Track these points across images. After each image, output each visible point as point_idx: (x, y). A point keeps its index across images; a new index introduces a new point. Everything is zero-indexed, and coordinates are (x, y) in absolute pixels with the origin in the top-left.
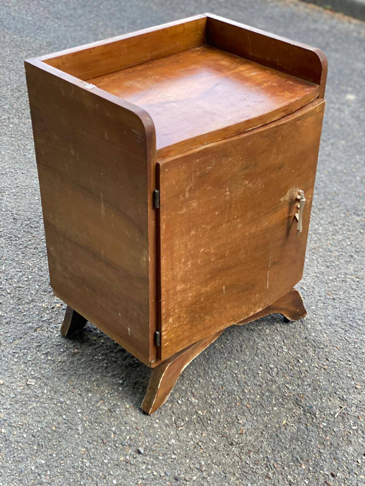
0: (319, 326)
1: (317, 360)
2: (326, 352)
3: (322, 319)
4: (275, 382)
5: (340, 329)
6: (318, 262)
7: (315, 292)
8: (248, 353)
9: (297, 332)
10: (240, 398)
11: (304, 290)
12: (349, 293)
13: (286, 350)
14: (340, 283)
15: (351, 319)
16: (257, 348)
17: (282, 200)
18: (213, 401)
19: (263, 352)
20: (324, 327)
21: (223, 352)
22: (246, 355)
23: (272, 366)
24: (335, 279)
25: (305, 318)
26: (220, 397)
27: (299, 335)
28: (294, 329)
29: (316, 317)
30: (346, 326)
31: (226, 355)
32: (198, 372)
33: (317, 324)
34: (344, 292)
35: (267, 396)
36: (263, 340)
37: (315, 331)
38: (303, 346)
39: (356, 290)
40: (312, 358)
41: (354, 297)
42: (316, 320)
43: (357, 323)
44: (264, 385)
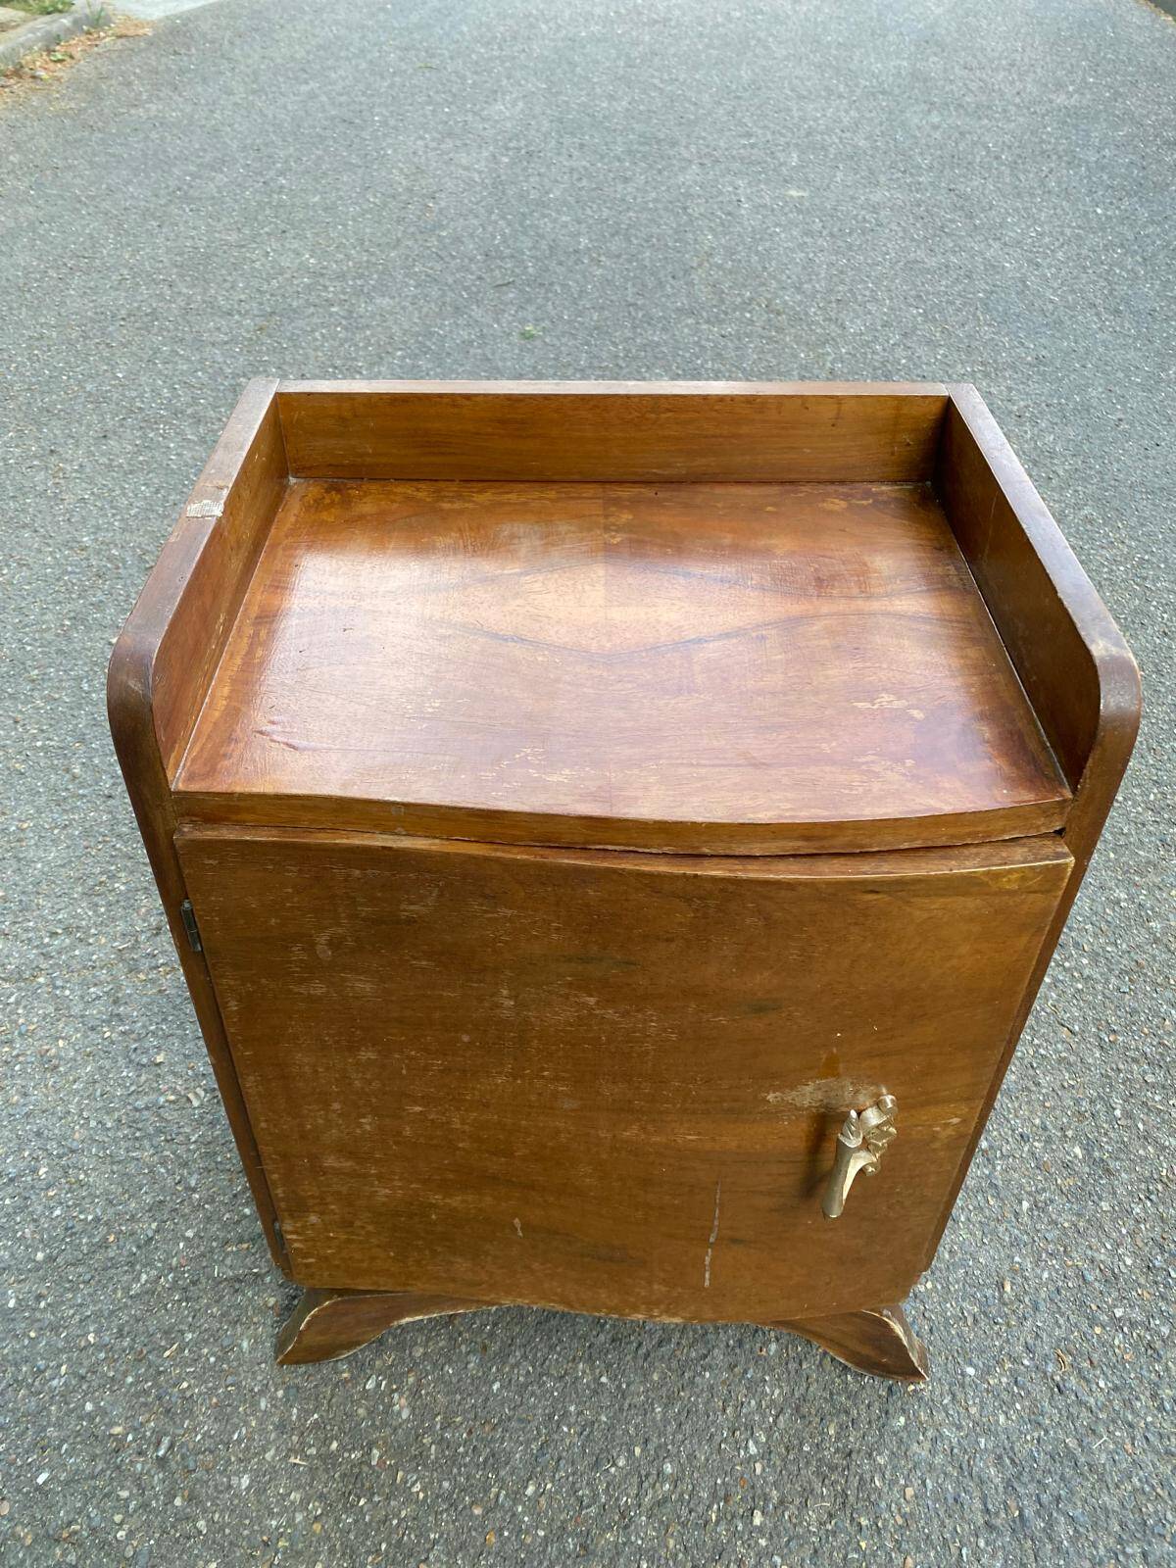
0: (927, 1445)
1: (808, 1552)
2: (858, 1549)
3: (959, 1428)
4: (626, 1527)
5: (978, 1504)
6: (1132, 1234)
7: (1028, 1323)
8: (655, 1377)
9: (847, 1413)
10: (497, 1496)
11: (1001, 1296)
12: (1128, 1404)
13: (753, 1450)
14: (1135, 1347)
15: (1045, 1498)
16: (692, 1382)
17: (770, 1097)
18: (433, 1447)
19: (696, 1404)
20: (939, 1460)
21: (603, 1326)
22: (646, 1376)
23: (668, 1468)
24: (1133, 1325)
25: (912, 1387)
26: (461, 1449)
27: (842, 1427)
28: (848, 1398)
29: (945, 1409)
30: (1007, 1508)
31: (602, 1337)
32: (492, 1334)
33: (929, 1434)
34: (1116, 1389)
35: (562, 1551)
36: (732, 1367)
37: (901, 1452)
38: (817, 1473)
39: (1161, 1408)
40: (798, 1537)
41: (1131, 1425)
42: (939, 1417)
43: (1051, 1524)
44: (593, 1510)
